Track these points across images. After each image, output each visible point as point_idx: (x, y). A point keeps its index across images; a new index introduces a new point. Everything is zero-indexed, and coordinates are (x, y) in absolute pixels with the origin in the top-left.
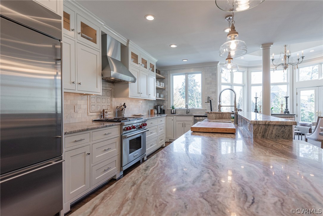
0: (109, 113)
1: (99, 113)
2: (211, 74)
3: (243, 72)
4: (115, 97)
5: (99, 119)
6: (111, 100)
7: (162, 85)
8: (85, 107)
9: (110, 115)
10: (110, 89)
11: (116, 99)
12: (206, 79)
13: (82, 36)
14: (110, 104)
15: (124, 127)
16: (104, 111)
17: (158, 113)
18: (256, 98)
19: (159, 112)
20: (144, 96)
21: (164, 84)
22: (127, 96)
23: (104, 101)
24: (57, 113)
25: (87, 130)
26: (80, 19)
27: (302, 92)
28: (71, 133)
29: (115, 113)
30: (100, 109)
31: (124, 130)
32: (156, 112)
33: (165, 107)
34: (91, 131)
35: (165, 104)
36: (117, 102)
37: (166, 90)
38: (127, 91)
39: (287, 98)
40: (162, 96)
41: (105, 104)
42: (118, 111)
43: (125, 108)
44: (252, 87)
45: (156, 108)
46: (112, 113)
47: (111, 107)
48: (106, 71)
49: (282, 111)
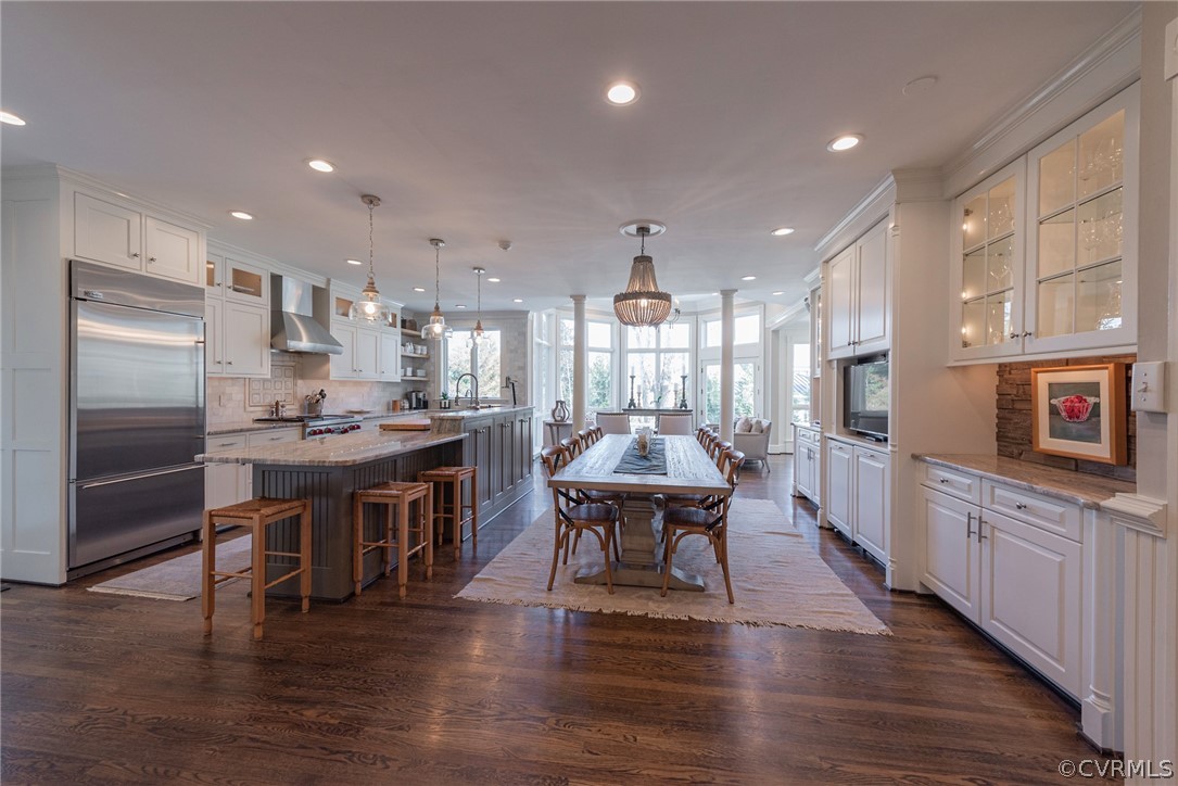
0: (287, 407)
1: (269, 408)
2: (516, 334)
3: (612, 324)
4: (302, 377)
5: (267, 417)
6: (295, 385)
7: (422, 350)
8: (240, 396)
9: (291, 411)
10: (293, 364)
11: (308, 381)
12: (508, 342)
13: (235, 290)
14: (291, 392)
15: (308, 430)
16: (277, 403)
17: (411, 408)
18: (632, 377)
19: (414, 406)
20: (370, 374)
21: (425, 348)
22: (326, 377)
23: (278, 385)
24: (197, 407)
25: (241, 431)
26: (231, 265)
27: (709, 367)
28: (216, 433)
29: (302, 407)
30: (270, 400)
31: (310, 434)
32: (407, 406)
33: (429, 394)
34: (248, 433)
35: (429, 389)
36: (306, 388)
37: (432, 360)
38: (325, 368)
39: (684, 378)
40: (420, 372)
41: (280, 392)
42: (310, 404)
43: (323, 397)
44: (629, 355)
45: (407, 396)
46: (296, 406)
47: (295, 397)
48: (278, 339)
49: (676, 404)
